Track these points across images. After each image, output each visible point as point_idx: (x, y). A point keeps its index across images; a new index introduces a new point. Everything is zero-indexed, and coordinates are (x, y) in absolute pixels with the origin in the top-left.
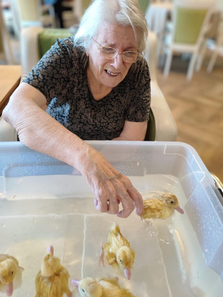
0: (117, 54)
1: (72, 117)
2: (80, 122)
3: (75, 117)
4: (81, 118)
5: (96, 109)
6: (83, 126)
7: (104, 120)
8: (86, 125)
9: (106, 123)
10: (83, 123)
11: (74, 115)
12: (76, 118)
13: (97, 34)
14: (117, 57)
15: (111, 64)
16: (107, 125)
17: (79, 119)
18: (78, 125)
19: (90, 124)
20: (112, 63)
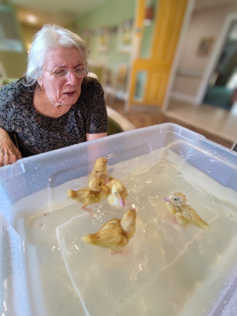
0: (69, 73)
1: (41, 143)
2: (50, 145)
3: (43, 142)
4: (49, 141)
5: (59, 129)
6: (54, 146)
7: (71, 137)
8: (56, 145)
9: (74, 139)
10: (53, 144)
11: (42, 140)
12: (45, 143)
13: (46, 63)
14: (69, 76)
15: (67, 84)
16: (76, 141)
17: (47, 142)
18: (49, 148)
19: (60, 143)
20: (67, 82)
